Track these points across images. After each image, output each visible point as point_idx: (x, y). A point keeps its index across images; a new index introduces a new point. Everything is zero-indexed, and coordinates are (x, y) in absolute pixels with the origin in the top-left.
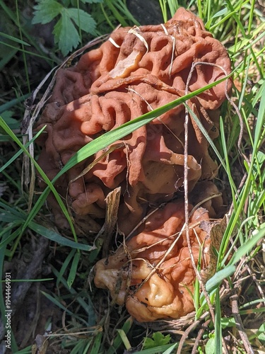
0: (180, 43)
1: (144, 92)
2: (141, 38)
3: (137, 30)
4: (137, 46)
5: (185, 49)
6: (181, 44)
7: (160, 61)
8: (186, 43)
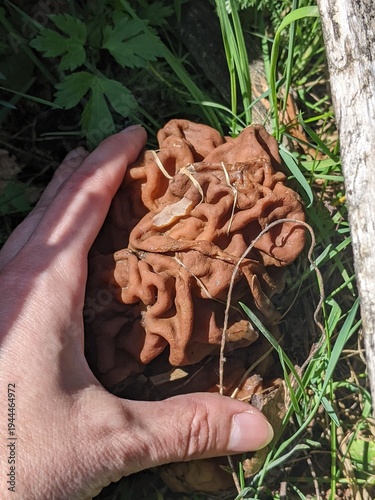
0: (243, 197)
1: (193, 264)
2: (196, 183)
3: (191, 170)
4: (189, 194)
5: (250, 206)
6: (244, 200)
7: (217, 220)
8: (252, 197)
